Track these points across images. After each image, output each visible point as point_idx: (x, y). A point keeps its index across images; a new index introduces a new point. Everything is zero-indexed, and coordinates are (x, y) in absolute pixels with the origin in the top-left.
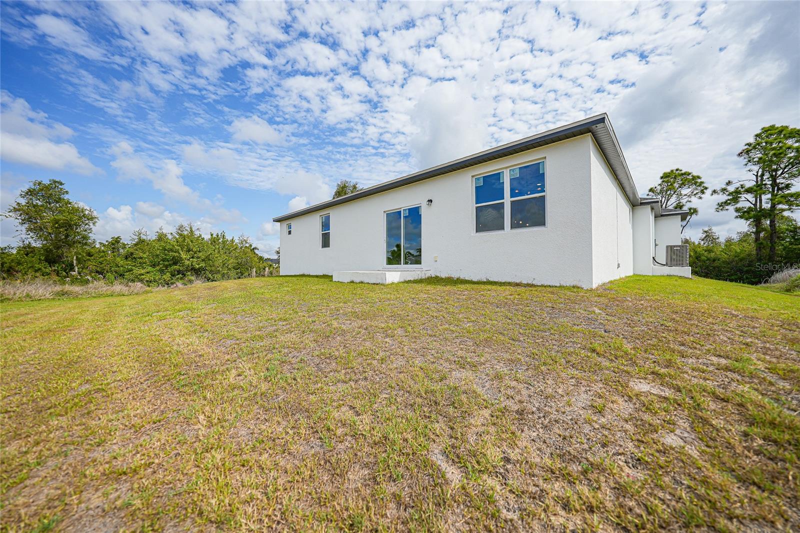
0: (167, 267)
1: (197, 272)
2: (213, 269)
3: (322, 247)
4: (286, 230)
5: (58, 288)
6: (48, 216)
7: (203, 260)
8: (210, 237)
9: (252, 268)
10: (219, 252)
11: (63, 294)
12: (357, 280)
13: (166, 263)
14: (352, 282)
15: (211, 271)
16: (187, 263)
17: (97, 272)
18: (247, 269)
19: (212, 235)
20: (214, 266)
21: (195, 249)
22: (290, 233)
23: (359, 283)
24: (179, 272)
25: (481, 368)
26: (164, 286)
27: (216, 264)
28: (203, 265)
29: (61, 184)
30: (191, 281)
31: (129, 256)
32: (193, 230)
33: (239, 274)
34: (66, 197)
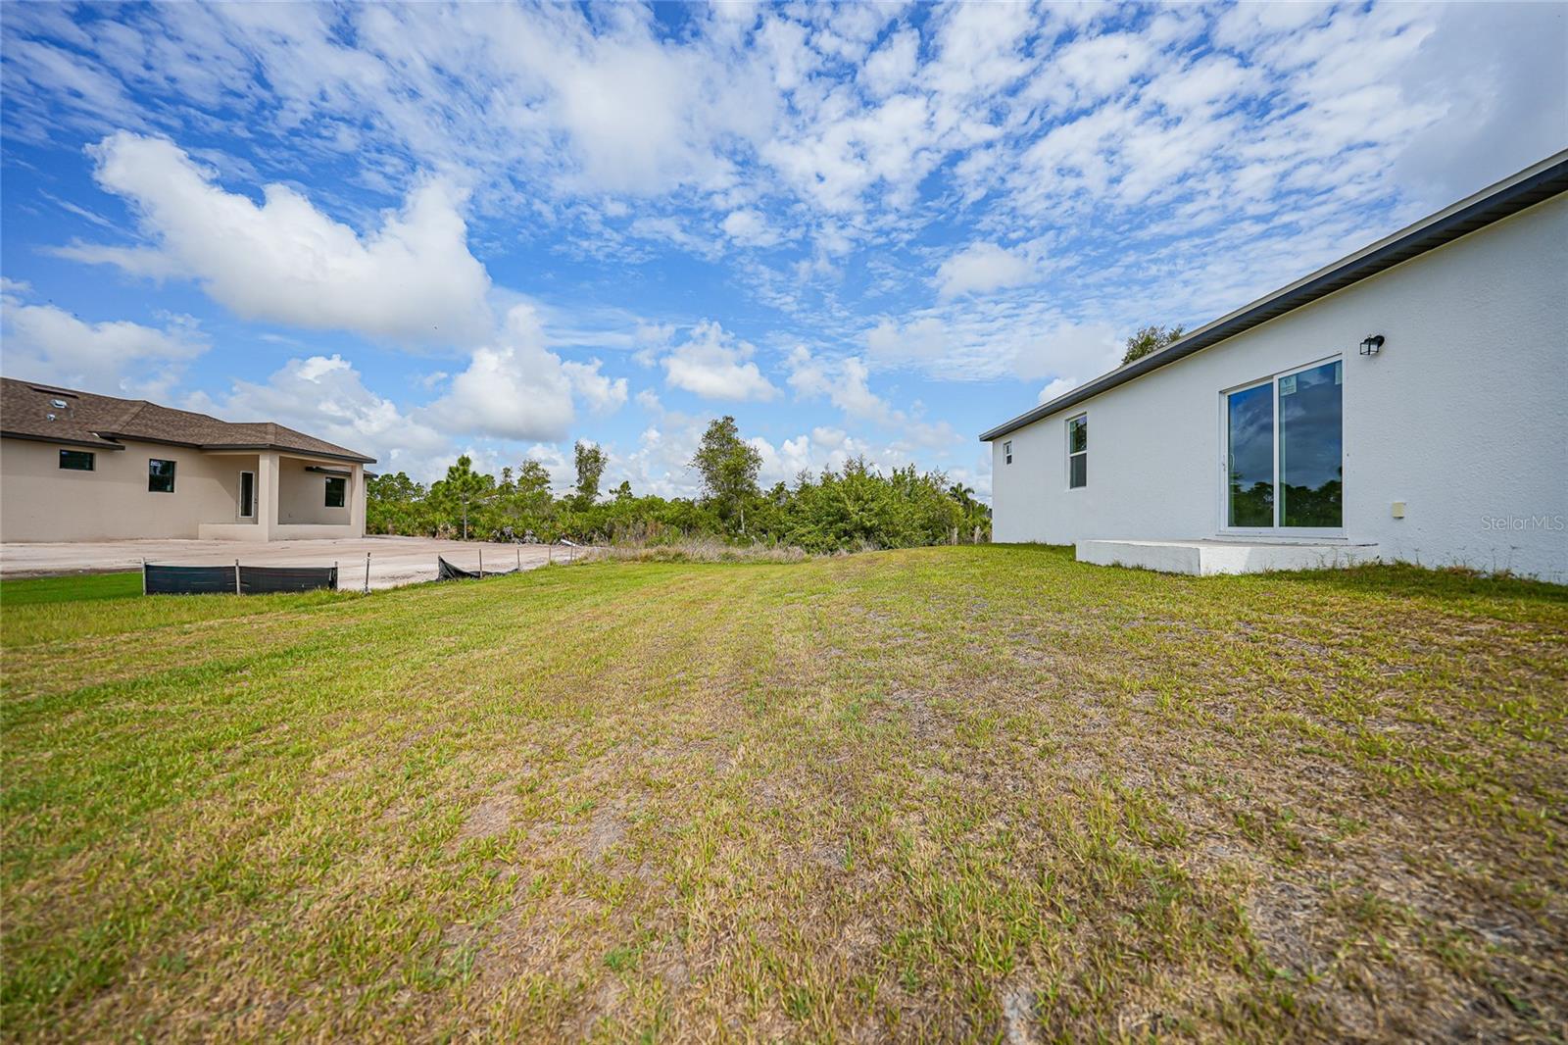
0: (831, 523)
1: (868, 533)
2: (890, 528)
3: (1072, 486)
4: (1002, 456)
5: (723, 551)
6: (722, 461)
7: (877, 515)
8: (892, 474)
9: (951, 527)
10: (900, 500)
11: (728, 557)
12: (1129, 561)
13: (830, 518)
14: (1117, 566)
15: (887, 533)
16: (855, 518)
17: (762, 530)
18: (944, 529)
19: (895, 472)
20: (892, 523)
21: (866, 497)
22: (1009, 460)
23: (1133, 568)
24: (846, 533)
25: (1312, 864)
26: (825, 553)
27: (896, 520)
28: (875, 522)
29: (732, 420)
30: (859, 548)
31: (792, 509)
32: (864, 466)
33: (931, 538)
34: (736, 435)
